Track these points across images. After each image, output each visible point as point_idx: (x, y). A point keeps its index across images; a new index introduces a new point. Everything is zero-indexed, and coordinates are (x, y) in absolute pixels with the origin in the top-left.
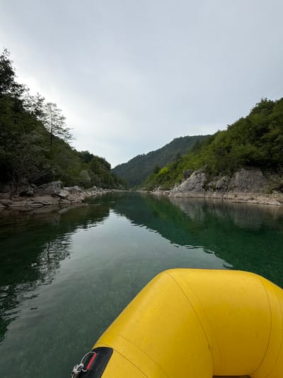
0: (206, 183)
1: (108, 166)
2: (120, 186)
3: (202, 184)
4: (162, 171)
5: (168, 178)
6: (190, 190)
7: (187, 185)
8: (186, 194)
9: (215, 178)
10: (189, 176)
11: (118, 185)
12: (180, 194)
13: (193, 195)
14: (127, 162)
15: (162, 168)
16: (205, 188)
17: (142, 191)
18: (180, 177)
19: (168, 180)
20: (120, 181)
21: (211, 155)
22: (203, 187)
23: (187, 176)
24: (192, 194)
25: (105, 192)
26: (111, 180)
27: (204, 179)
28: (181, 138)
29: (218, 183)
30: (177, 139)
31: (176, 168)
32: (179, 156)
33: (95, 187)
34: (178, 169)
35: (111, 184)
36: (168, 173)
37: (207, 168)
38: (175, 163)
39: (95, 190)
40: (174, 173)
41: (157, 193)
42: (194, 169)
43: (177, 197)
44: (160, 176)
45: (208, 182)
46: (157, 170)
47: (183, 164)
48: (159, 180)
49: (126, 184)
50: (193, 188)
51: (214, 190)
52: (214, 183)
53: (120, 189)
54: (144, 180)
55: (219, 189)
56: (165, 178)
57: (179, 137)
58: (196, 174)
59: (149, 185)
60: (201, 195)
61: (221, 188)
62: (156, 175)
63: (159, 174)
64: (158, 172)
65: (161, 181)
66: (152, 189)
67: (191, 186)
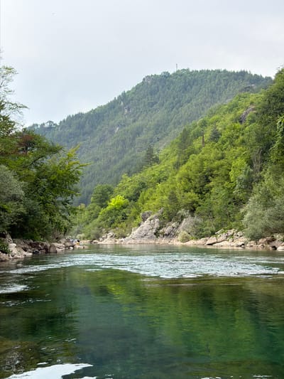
0: (158, 229)
3: (154, 231)
4: (113, 203)
6: (142, 237)
7: (140, 232)
8: (138, 241)
12: (133, 241)
13: (145, 242)
15: (113, 196)
16: (157, 234)
22: (155, 234)
23: (145, 219)
27: (157, 225)
30: (154, 79)
34: (139, 201)
36: (124, 207)
41: (107, 242)
43: (130, 244)
45: (160, 228)
48: (109, 219)
50: (145, 235)
51: (164, 236)
52: (165, 230)
55: (167, 235)
56: (120, 217)
58: (150, 220)
60: (152, 242)
61: (169, 234)
62: (103, 210)
63: (108, 208)
64: (107, 205)
65: (113, 222)
66: (98, 237)
67: (143, 233)
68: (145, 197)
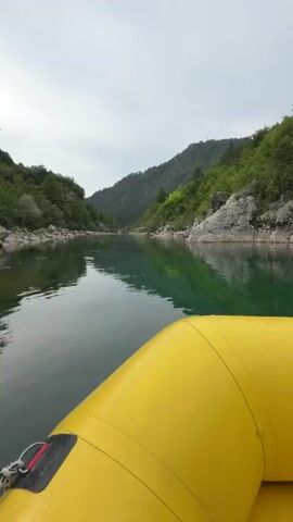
0: (255, 215)
1: (79, 192)
2: (101, 225)
3: (249, 217)
4: (171, 197)
5: (183, 210)
6: (227, 228)
7: (221, 219)
8: (220, 236)
9: (272, 205)
10: (222, 203)
11: (97, 225)
12: (209, 237)
13: (234, 238)
14: (112, 185)
15: (171, 192)
16: (255, 223)
17: (138, 234)
18: (204, 206)
19: (182, 213)
20: (101, 219)
21: (262, 163)
22: (251, 222)
23: (217, 204)
24: (231, 235)
25: (71, 235)
26: (84, 215)
27: (252, 207)
28: (201, 143)
29: (280, 214)
31: (194, 192)
32: (198, 173)
33: (53, 227)
34: (198, 193)
35: (85, 222)
36: (181, 201)
37: (257, 187)
38: (192, 183)
39: (51, 232)
40: (192, 201)
41: (163, 235)
42: (229, 192)
43: (204, 242)
44: (167, 206)
45: (261, 212)
46: (162, 198)
47: (208, 183)
48: (167, 213)
49: (112, 223)
50: (233, 224)
51: (273, 226)
52: (272, 215)
53: (101, 231)
54: (141, 215)
55: (283, 225)
56: (177, 210)
57: (197, 142)
58: (237, 198)
59: (150, 222)
60: (248, 238)
61: (285, 223)
62: (161, 205)
63: (166, 202)
64: (165, 200)
65: (170, 215)
66: (154, 229)
67: (228, 220)
68: (206, 187)
